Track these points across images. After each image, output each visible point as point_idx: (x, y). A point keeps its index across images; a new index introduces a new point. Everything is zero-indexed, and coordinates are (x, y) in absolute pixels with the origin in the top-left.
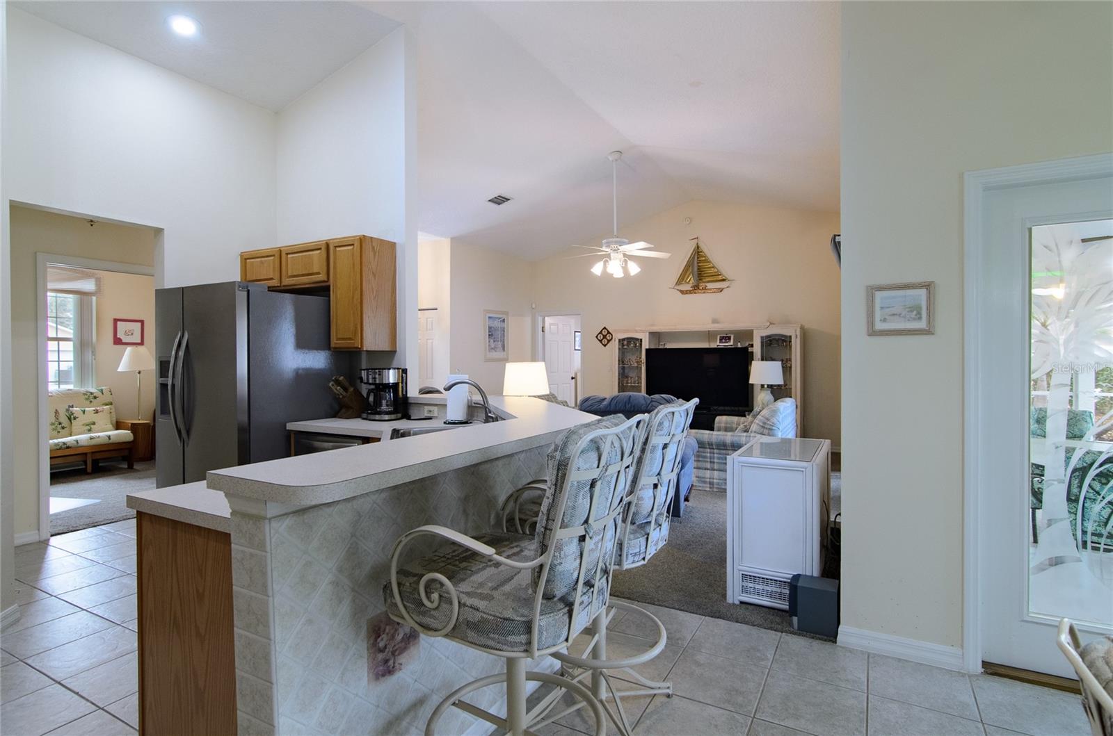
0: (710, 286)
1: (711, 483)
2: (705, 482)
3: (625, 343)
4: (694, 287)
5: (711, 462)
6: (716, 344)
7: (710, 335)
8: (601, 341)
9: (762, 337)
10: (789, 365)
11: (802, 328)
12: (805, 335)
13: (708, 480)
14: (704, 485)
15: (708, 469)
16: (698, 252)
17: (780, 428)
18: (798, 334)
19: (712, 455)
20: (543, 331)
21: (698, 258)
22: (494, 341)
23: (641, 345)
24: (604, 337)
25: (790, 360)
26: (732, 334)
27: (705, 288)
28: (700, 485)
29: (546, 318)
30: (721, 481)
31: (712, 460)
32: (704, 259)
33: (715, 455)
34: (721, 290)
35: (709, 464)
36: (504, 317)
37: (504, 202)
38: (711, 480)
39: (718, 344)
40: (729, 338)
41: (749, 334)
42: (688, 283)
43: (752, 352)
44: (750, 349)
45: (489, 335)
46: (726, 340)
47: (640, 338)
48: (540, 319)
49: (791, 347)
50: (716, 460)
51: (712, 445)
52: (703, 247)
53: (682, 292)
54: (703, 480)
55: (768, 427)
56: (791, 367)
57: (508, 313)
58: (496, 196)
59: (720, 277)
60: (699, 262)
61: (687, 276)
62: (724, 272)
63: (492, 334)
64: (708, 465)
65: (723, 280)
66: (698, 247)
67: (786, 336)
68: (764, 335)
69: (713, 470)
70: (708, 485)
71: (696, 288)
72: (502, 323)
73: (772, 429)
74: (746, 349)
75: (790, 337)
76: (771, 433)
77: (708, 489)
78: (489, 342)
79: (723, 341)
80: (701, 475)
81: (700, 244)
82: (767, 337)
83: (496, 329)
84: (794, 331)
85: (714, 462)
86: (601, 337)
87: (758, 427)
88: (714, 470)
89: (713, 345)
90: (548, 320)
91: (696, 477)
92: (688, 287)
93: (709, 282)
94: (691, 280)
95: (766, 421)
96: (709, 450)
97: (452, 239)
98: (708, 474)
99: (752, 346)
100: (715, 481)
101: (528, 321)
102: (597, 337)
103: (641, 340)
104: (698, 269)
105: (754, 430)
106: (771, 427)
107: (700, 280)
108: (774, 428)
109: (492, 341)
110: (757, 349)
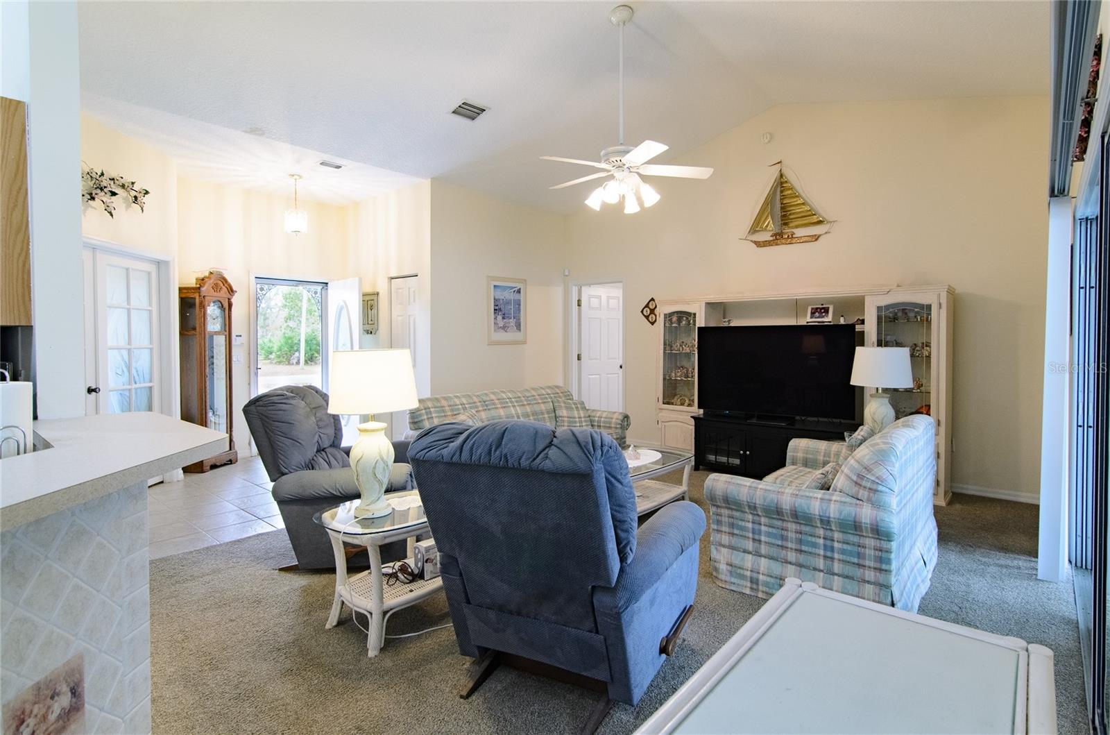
0: (799, 232)
1: (754, 581)
2: (742, 577)
3: (675, 319)
4: (775, 235)
5: (754, 540)
6: (806, 320)
7: (797, 306)
8: (647, 317)
9: (879, 309)
10: (925, 353)
11: (951, 292)
12: (956, 304)
13: (748, 574)
14: (741, 582)
15: (750, 553)
16: (782, 183)
17: (896, 490)
18: (944, 301)
19: (756, 527)
20: (579, 305)
21: (782, 192)
22: (503, 318)
23: (694, 321)
24: (649, 311)
25: (928, 345)
26: (830, 304)
27: (792, 237)
28: (733, 580)
29: (583, 288)
30: (772, 580)
31: (757, 537)
32: (790, 192)
33: (763, 528)
34: (816, 238)
35: (751, 542)
36: (519, 286)
37: (479, 114)
38: (755, 575)
39: (809, 319)
40: (826, 310)
41: (857, 304)
42: (765, 229)
43: (862, 333)
44: (858, 328)
45: (495, 310)
46: (821, 313)
47: (692, 311)
48: (575, 290)
49: (929, 322)
50: (763, 538)
51: (755, 508)
52: (790, 175)
53: (759, 244)
54: (739, 571)
55: (869, 485)
56: (929, 357)
57: (526, 280)
58: (460, 104)
59: (815, 219)
60: (783, 197)
61: (763, 219)
62: (820, 211)
63: (500, 310)
64: (750, 545)
65: (820, 222)
66: (781, 176)
67: (922, 306)
68: (883, 303)
69: (758, 554)
70: (749, 584)
71: (778, 238)
72: (518, 294)
73: (876, 491)
74: (853, 326)
75: (929, 307)
76: (874, 497)
77: (748, 591)
78: (495, 318)
79: (817, 314)
80: (736, 562)
81: (785, 171)
82: (887, 307)
83: (508, 303)
84: (936, 297)
85: (760, 541)
86: (647, 312)
87: (848, 483)
88: (761, 556)
89: (802, 322)
90: (587, 292)
91: (727, 564)
92: (766, 236)
93: (797, 227)
94: (771, 225)
95: (864, 473)
96: (750, 517)
97: (432, 178)
98: (749, 560)
99: (863, 322)
100: (761, 577)
101: (558, 292)
102: (642, 312)
103: (695, 314)
104: (782, 208)
105: (839, 486)
106: (874, 487)
107: (786, 224)
108: (880, 488)
109: (500, 317)
110: (870, 328)
